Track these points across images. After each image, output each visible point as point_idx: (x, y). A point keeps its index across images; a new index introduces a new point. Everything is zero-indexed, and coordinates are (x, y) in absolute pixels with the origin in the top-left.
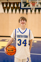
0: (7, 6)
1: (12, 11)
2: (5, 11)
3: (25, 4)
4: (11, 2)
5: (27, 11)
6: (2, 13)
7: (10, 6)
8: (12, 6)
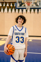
0: (2, 5)
1: (8, 10)
3: (20, 4)
4: (7, 2)
7: (6, 5)
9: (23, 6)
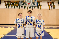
0: (8, 4)
1: (12, 7)
2: (6, 7)
5: (22, 8)
6: (5, 9)
8: (12, 4)
9: (25, 4)
